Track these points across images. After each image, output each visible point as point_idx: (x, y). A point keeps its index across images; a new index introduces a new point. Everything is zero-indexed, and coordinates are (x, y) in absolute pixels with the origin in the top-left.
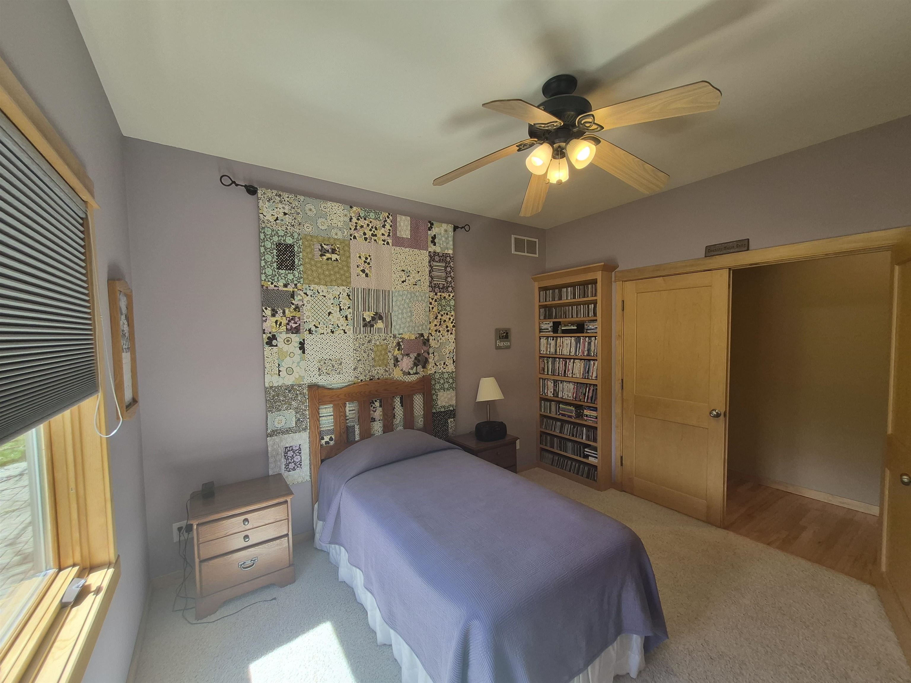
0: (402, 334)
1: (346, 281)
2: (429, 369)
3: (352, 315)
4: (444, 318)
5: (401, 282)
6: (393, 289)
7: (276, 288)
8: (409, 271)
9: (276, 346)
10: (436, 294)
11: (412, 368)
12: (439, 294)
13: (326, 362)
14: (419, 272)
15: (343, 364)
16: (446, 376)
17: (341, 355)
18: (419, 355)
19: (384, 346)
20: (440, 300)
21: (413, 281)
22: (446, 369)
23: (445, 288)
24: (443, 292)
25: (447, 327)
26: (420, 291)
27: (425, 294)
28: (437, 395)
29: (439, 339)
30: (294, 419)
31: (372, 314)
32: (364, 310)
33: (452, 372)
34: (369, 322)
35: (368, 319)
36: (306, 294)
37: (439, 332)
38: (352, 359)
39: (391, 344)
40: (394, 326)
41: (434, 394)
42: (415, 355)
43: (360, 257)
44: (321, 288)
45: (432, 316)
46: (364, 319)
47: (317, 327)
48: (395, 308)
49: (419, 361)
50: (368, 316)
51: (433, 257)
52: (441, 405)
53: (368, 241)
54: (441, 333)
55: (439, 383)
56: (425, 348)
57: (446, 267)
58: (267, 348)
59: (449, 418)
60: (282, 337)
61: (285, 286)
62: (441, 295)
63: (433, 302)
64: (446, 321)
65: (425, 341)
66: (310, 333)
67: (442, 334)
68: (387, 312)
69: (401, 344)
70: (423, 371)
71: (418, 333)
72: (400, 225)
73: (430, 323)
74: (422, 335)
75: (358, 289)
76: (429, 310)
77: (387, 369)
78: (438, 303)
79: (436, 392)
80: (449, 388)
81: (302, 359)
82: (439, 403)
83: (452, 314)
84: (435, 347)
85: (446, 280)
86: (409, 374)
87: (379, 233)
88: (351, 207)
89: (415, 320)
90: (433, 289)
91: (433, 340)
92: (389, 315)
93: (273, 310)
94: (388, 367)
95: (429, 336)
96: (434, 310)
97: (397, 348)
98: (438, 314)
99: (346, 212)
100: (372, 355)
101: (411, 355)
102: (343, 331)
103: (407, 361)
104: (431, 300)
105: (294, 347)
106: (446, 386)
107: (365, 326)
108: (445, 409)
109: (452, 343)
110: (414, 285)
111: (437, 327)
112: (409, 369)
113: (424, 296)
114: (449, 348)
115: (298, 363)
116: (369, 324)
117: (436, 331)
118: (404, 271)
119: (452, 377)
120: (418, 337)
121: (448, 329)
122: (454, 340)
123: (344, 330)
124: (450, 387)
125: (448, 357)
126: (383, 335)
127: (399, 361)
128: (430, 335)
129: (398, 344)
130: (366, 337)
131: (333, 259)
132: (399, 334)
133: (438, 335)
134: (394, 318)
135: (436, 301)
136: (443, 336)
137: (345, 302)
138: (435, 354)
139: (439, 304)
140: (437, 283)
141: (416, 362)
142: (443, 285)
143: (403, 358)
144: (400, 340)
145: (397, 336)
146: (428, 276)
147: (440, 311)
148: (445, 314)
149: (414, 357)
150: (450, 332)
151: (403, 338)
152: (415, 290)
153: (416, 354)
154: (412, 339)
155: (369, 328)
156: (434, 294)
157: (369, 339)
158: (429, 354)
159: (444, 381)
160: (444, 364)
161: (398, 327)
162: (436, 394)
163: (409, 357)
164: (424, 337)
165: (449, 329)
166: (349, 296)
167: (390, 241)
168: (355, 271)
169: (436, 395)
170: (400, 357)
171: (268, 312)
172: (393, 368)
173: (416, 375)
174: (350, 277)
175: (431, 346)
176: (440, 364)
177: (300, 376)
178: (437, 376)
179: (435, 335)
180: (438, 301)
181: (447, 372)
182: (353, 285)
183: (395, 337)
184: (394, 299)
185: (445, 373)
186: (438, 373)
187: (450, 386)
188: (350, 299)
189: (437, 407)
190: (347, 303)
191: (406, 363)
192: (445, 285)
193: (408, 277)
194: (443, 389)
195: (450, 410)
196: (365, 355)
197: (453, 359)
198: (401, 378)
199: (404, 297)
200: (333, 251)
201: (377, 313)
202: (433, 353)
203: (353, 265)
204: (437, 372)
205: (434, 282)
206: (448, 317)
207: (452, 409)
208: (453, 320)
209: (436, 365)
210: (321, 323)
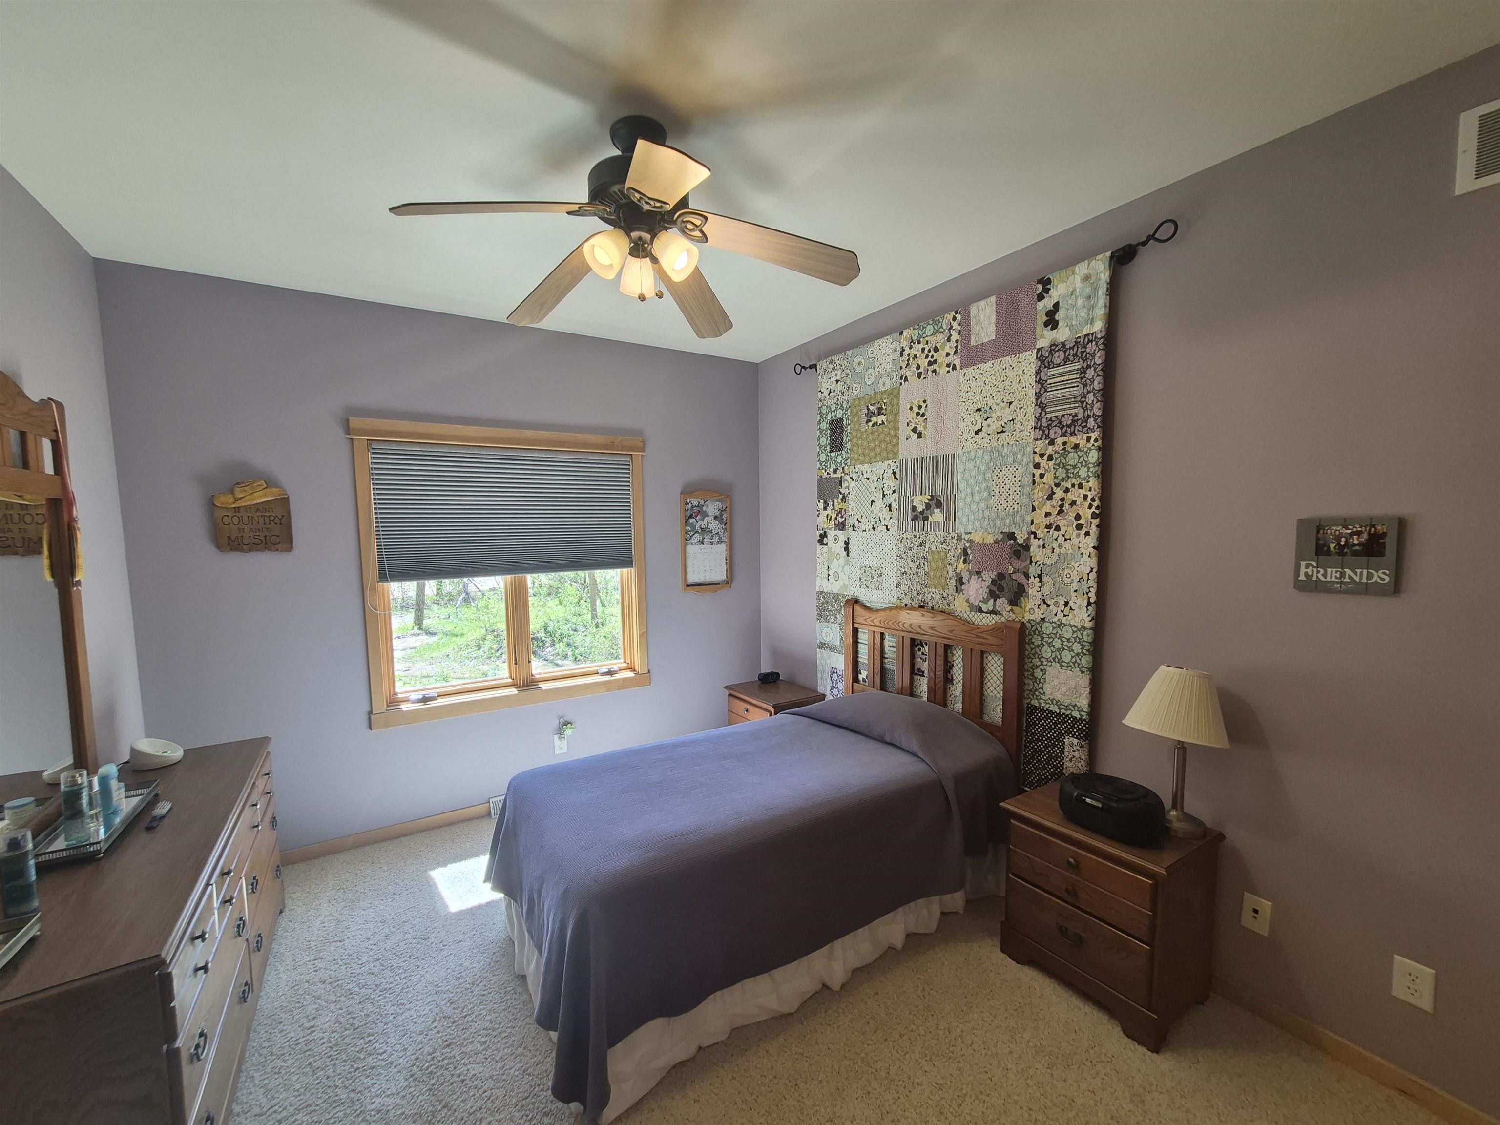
0: (970, 533)
1: (891, 453)
2: (1027, 609)
3: (897, 503)
4: (1070, 496)
5: (974, 434)
6: (960, 451)
7: (828, 476)
8: (991, 408)
9: (827, 545)
10: (1052, 443)
11: (985, 601)
12: (1060, 441)
13: (866, 570)
14: (1011, 403)
15: (883, 576)
16: (1067, 633)
17: (881, 561)
18: (1001, 576)
19: (942, 554)
20: (1062, 455)
21: (995, 425)
22: (1068, 618)
23: (1080, 422)
24: (1073, 434)
25: (1078, 517)
26: (1011, 444)
27: (1024, 447)
28: (1044, 672)
29: (1055, 545)
30: (839, 638)
31: (925, 498)
32: (915, 493)
33: (1082, 627)
34: (922, 513)
35: (920, 508)
36: (851, 478)
37: (1058, 528)
38: (895, 570)
39: (952, 550)
40: (959, 518)
41: (1037, 667)
42: (993, 575)
43: (911, 409)
44: (865, 468)
45: (1039, 495)
46: (914, 508)
47: (860, 522)
48: (962, 486)
49: (1001, 588)
50: (920, 502)
51: (1047, 358)
52: (1052, 697)
53: (923, 376)
54: (1062, 531)
55: (1050, 645)
56: (1017, 564)
57: (1083, 371)
58: (819, 547)
59: (1068, 733)
60: (831, 534)
61: (835, 471)
62: (1064, 444)
63: (1043, 463)
64: (1077, 502)
65: (1018, 548)
66: (854, 530)
67: (1063, 535)
68: (949, 493)
69: (969, 551)
70: (1012, 610)
71: (1000, 531)
72: (979, 322)
73: (1034, 509)
74: (1011, 536)
75: (907, 461)
76: (1031, 481)
77: (945, 595)
78: (1058, 461)
79: (1042, 664)
80: (1071, 664)
81: (847, 563)
82: (1047, 688)
83: (1090, 484)
84: (1044, 565)
85: (1082, 403)
86: (980, 610)
87: (940, 356)
88: (901, 333)
89: (995, 505)
90: (1043, 431)
91: (1039, 547)
92: (952, 498)
93: (825, 502)
94: (947, 591)
95: (1029, 539)
96: (1044, 480)
97: (963, 558)
98: (1055, 488)
99: (895, 345)
100: (926, 567)
101: (985, 575)
102: (885, 527)
103: (978, 586)
104: (1037, 459)
105: (839, 547)
106: (1067, 656)
107: (915, 518)
108: (1060, 709)
109: (1085, 557)
110: (998, 433)
111: (1051, 517)
112: (980, 601)
113: (1022, 453)
114: (1079, 569)
115: (843, 567)
116: (921, 516)
117: (1049, 527)
118: (979, 410)
119: (1079, 639)
120: (1001, 540)
121: (1079, 522)
122: (1091, 550)
123: (887, 526)
124: (1074, 663)
125: (1076, 591)
126: (941, 533)
127: (964, 584)
128: (1032, 536)
129: (965, 552)
130: (915, 536)
131: (880, 422)
132: (967, 533)
133: (1055, 536)
134: (960, 504)
135: (1050, 458)
136: (1066, 540)
137: (890, 483)
138: (1044, 579)
139: (1058, 465)
140: (1056, 417)
141: (995, 589)
142: (1074, 417)
143: (970, 578)
144: (968, 545)
145: (963, 537)
146: (1033, 405)
147: (1063, 480)
148: (1076, 487)
149: (991, 580)
150: (1084, 530)
151: (971, 541)
152: (1001, 445)
153: (995, 573)
154: (988, 543)
155: (921, 523)
156: (1047, 442)
157: (921, 540)
158: (1027, 577)
159: (1062, 644)
160: (1066, 604)
161: (964, 520)
162: (1041, 667)
163: (981, 579)
164: (1015, 539)
165: (1081, 522)
166: (894, 473)
167: (957, 362)
168: (904, 431)
169: (1041, 670)
170: (965, 576)
171: (821, 505)
172: (954, 594)
173: (994, 616)
174: (898, 443)
175: (1034, 560)
176: (1056, 604)
177: (844, 585)
178: (1047, 628)
179: (1045, 536)
180: (1057, 459)
181: (1071, 626)
182: (901, 457)
183: (959, 538)
184: (961, 467)
185: (1065, 625)
186: (1051, 623)
187: (1074, 660)
188: (895, 478)
189: (1043, 697)
190: (892, 485)
191: (976, 589)
192: (1080, 416)
193: (986, 420)
194: (1058, 662)
195: (1072, 717)
196: (914, 566)
197: (1089, 598)
198: (965, 616)
199: (977, 463)
200: (880, 411)
201: (932, 496)
202: (1040, 576)
203: (902, 425)
204: (1047, 620)
205: (1048, 416)
206: (1082, 492)
207: (1078, 717)
208: (1093, 500)
209: (1045, 603)
210: (864, 516)
